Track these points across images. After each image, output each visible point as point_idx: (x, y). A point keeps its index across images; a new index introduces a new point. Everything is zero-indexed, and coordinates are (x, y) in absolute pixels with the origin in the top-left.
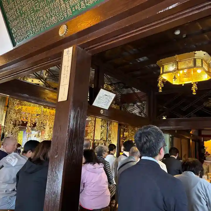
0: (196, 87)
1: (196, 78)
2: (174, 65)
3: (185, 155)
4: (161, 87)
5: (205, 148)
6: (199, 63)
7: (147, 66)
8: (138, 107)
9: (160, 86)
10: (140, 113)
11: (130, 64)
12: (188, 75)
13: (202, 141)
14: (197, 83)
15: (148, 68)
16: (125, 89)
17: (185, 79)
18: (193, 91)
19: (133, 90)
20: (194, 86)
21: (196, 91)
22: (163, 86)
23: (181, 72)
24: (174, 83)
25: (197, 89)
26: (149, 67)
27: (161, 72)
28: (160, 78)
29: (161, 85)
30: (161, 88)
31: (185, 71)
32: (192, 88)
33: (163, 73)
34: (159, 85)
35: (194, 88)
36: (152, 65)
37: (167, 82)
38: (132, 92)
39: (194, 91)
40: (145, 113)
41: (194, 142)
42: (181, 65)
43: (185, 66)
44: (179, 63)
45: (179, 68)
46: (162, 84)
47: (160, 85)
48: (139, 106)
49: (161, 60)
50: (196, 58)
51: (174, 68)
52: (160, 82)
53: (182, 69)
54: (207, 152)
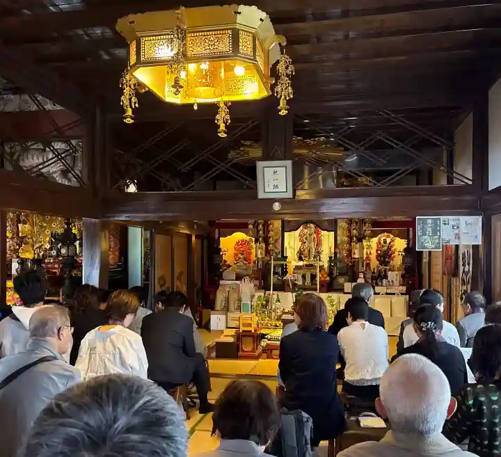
0: (228, 117)
1: (230, 90)
2: (176, 42)
3: (181, 273)
4: (131, 107)
5: (221, 253)
6: (245, 46)
7: (81, 32)
8: (57, 156)
9: (126, 103)
10: (64, 173)
11: (24, 13)
12: (211, 79)
13: (217, 236)
14: (230, 104)
15: (86, 38)
16: (12, 97)
17: (202, 89)
18: (219, 127)
19: (39, 104)
20: (224, 114)
21: (226, 127)
22: (137, 105)
23: (192, 67)
24: (170, 97)
25: (229, 121)
26: (88, 35)
27: (133, 59)
28: (128, 77)
29: (130, 99)
30: (130, 112)
31: (205, 66)
32: (218, 117)
33: (139, 63)
34: (124, 100)
35: (222, 118)
36: (98, 31)
37: (150, 94)
38: (34, 108)
39: (222, 127)
40: (79, 173)
41: (200, 241)
42: (196, 47)
43: (208, 51)
44: (189, 35)
45: (189, 54)
46: (134, 100)
47: (128, 100)
48: (60, 154)
49: (131, 17)
50: (239, 30)
51: (175, 51)
52: (127, 91)
53: (198, 59)
54: (225, 261)
